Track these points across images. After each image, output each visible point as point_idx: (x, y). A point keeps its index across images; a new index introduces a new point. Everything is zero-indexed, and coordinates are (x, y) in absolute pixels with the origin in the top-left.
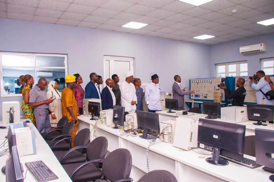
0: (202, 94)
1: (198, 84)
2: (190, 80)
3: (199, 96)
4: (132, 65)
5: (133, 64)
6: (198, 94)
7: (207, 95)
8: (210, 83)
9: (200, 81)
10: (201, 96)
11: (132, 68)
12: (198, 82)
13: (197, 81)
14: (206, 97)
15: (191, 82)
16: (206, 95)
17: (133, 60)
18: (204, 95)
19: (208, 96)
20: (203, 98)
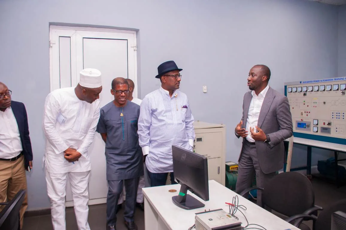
0: (316, 122)
1: (305, 94)
2: (286, 87)
3: (309, 126)
4: (133, 49)
5: (135, 45)
6: (306, 120)
7: (329, 124)
8: (340, 92)
9: (310, 89)
10: (312, 126)
11: (133, 55)
12: (307, 91)
13: (305, 89)
14: (325, 130)
15: (289, 90)
16: (326, 123)
17: (137, 34)
18: (321, 125)
19: (333, 128)
20: (317, 132)
